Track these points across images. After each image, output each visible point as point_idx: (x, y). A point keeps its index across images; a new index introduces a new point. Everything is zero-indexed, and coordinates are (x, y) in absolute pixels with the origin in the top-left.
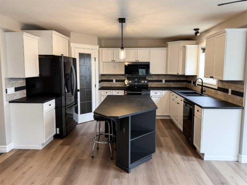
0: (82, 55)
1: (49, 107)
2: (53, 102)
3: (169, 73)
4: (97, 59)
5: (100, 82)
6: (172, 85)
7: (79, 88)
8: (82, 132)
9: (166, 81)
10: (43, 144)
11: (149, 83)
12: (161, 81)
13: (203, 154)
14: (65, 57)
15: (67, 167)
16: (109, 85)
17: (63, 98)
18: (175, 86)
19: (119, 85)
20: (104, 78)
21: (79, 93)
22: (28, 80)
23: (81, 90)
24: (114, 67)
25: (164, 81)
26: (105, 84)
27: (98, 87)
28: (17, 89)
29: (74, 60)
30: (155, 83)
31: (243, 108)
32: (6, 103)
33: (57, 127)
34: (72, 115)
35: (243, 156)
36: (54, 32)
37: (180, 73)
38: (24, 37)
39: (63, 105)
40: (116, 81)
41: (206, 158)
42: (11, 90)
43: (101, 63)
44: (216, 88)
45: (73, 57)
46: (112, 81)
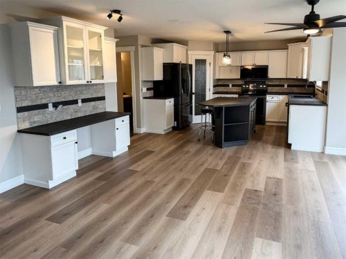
0: (198, 61)
1: (169, 103)
2: (172, 100)
3: (289, 77)
4: (212, 65)
5: (214, 86)
6: (295, 90)
7: (194, 91)
8: (194, 128)
9: (288, 86)
10: (165, 130)
11: (269, 88)
12: (283, 86)
13: (291, 145)
14: (183, 64)
15: (181, 143)
16: (225, 90)
17: (180, 98)
18: (299, 91)
19: (235, 89)
20: (220, 83)
21: (194, 96)
22: (156, 83)
23: (195, 94)
24: (231, 71)
25: (286, 86)
26: (221, 89)
27: (212, 91)
28: (148, 89)
29: (191, 66)
30: (276, 88)
31: (327, 105)
32: (141, 98)
33: (175, 121)
34: (187, 117)
35: (326, 147)
36: (175, 44)
37: (300, 77)
38: (154, 50)
39: (180, 103)
40: (233, 86)
41: (292, 148)
42: (145, 90)
43: (217, 68)
44: (321, 90)
45: (190, 63)
46: (228, 86)
